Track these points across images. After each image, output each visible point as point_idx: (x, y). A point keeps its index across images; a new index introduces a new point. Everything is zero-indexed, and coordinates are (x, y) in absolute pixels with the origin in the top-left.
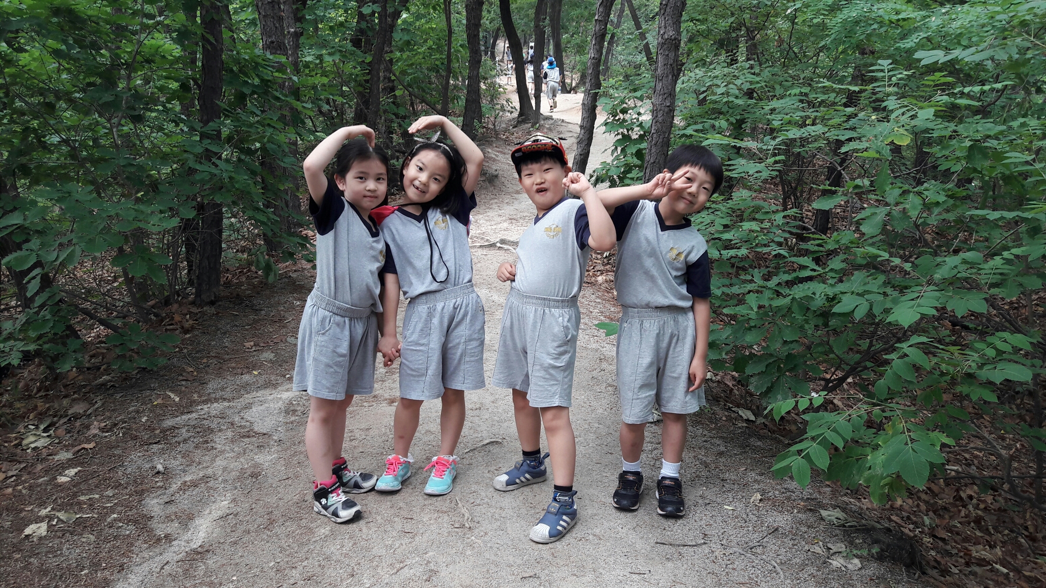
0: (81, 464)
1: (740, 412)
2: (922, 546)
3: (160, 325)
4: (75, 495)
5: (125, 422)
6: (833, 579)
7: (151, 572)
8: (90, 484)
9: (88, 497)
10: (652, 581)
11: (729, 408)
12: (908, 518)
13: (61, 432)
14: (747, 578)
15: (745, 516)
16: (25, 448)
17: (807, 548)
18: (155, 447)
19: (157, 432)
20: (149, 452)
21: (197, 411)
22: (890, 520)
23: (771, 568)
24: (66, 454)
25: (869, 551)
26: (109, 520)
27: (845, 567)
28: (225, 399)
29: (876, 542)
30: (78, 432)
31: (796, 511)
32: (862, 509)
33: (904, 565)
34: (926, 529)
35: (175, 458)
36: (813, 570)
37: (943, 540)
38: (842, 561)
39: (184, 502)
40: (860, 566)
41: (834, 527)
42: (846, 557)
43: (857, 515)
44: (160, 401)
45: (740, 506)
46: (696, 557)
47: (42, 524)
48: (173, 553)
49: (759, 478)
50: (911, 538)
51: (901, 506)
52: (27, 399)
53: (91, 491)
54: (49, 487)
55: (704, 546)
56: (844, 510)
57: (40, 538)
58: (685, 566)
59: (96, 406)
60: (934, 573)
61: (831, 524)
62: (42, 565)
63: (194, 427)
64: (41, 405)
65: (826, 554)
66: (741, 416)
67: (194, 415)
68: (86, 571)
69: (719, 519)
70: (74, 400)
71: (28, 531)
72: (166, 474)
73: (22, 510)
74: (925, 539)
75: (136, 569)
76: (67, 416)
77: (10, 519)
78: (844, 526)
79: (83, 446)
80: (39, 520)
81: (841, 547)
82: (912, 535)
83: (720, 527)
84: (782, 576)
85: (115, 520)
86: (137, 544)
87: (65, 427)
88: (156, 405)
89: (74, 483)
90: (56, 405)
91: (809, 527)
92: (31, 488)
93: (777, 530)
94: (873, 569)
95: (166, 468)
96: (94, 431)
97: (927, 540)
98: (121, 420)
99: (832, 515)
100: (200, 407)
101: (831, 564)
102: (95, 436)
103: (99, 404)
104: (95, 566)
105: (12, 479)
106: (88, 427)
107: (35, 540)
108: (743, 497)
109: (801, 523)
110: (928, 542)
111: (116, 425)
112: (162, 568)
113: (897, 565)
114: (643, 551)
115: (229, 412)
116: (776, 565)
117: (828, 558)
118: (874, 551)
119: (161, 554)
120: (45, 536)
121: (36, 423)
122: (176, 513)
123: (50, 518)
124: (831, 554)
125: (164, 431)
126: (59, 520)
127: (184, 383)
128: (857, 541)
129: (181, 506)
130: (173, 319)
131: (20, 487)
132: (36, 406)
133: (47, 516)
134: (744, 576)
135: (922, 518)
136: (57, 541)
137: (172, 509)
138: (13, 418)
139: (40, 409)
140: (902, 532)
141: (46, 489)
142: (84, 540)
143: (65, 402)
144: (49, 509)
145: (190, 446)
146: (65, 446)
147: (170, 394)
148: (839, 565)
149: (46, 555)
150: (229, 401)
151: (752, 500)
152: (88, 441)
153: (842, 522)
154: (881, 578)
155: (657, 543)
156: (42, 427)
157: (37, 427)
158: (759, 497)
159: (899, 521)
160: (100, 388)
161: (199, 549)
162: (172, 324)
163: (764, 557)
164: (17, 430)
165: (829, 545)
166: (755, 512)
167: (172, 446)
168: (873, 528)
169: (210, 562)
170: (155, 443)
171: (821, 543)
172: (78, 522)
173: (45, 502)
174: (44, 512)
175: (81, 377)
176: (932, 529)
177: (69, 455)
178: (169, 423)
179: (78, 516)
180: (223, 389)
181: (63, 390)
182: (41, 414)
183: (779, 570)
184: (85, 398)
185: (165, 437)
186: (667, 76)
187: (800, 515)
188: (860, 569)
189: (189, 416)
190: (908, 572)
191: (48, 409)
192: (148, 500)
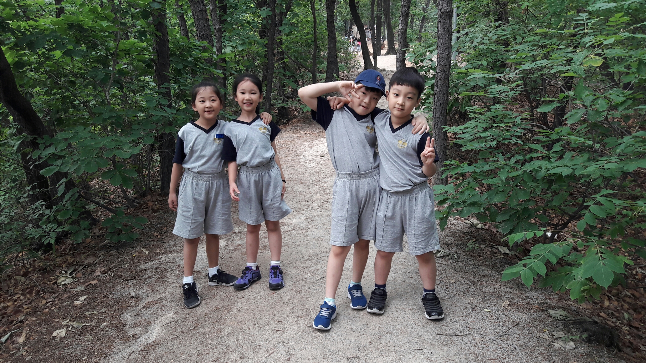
0: (88, 293)
1: (500, 249)
2: (621, 333)
3: (140, 209)
4: (83, 312)
5: (116, 267)
6: (555, 355)
7: (123, 358)
8: (92, 305)
9: (90, 313)
10: (433, 359)
11: (492, 246)
12: (612, 314)
13: (79, 274)
14: (496, 355)
15: (497, 316)
16: (59, 284)
17: (538, 335)
18: (131, 283)
19: (134, 272)
20: (128, 285)
21: (158, 259)
22: (599, 316)
23: (513, 349)
24: (80, 287)
25: (581, 336)
26: (101, 327)
27: (564, 347)
28: (175, 252)
29: (586, 330)
30: (89, 274)
31: (532, 311)
32: (579, 309)
33: (606, 346)
34: (625, 321)
35: (143, 288)
36: (541, 350)
37: (637, 328)
38: (562, 344)
39: (146, 315)
40: (574, 346)
41: (557, 321)
42: (565, 341)
43: (575, 313)
44: (137, 254)
45: (495, 309)
46: (463, 342)
47: (63, 330)
48: (137, 346)
49: (509, 290)
50: (613, 328)
51: (608, 306)
52: (64, 256)
53: (92, 309)
54: (69, 308)
55: (469, 336)
56: (565, 309)
57: (61, 338)
58: (455, 349)
59: (100, 258)
60: (628, 350)
61: (556, 319)
62: (61, 354)
63: (156, 269)
64: (70, 259)
65: (550, 339)
66: (500, 251)
67: (157, 262)
68: (86, 358)
69: (480, 318)
70: (88, 255)
71: (55, 334)
72: (137, 298)
73: (53, 322)
74: (623, 328)
75: (115, 356)
76: (84, 265)
77: (46, 327)
78: (565, 320)
79: (90, 282)
80: (61, 327)
81: (562, 334)
82: (613, 325)
83: (480, 323)
84: (520, 354)
85: (105, 326)
86: (116, 341)
87: (82, 271)
88: (135, 257)
89: (84, 305)
90: (78, 259)
91: (540, 321)
92: (59, 308)
93: (518, 324)
94: (583, 349)
95: (137, 295)
96: (98, 273)
97: (625, 328)
98: (113, 267)
99: (556, 313)
100: (160, 257)
101: (554, 345)
102: (98, 276)
103: (102, 257)
104: (91, 354)
105: (50, 304)
106: (94, 271)
107: (58, 339)
108: (497, 303)
109: (535, 319)
110: (626, 330)
111: (110, 269)
112: (130, 355)
113: (601, 346)
114: (428, 340)
115: (177, 259)
116: (516, 347)
117: (552, 342)
118: (583, 336)
119: (130, 347)
120: (64, 337)
121: (66, 270)
122: (140, 321)
123: (68, 326)
124: (555, 339)
125: (137, 272)
126: (73, 327)
127: (152, 243)
128: (573, 330)
129: (144, 317)
130: (148, 204)
131: (53, 308)
132: (67, 260)
133: (66, 325)
134: (494, 355)
135: (623, 314)
136: (71, 340)
137: (139, 319)
138: (54, 267)
139: (69, 261)
140: (607, 324)
141: (68, 309)
142: (86, 339)
143: (83, 257)
144: (68, 321)
145: (152, 280)
146: (80, 283)
147: (143, 249)
148: (560, 346)
149: (63, 348)
150: (178, 252)
151: (503, 305)
152: (94, 280)
153: (564, 318)
154: (589, 355)
155: (437, 334)
156: (69, 272)
157: (66, 272)
158: (508, 303)
159: (605, 316)
160: (103, 248)
161: (153, 343)
162: (147, 208)
163: (509, 342)
164: (56, 274)
165: (554, 333)
166: (505, 313)
167: (142, 281)
168: (585, 321)
169: (158, 351)
170: (132, 280)
171: (547, 332)
172: (84, 328)
173: (66, 317)
174: (65, 323)
175: (93, 242)
176: (629, 321)
177: (82, 288)
178: (141, 267)
179: (84, 325)
180: (175, 245)
181: (83, 250)
182: (69, 264)
183: (518, 350)
184: (95, 255)
185: (138, 276)
186: (445, 36)
187: (535, 314)
188: (574, 349)
189: (154, 262)
190: (609, 350)
191: (74, 261)
192: (124, 314)
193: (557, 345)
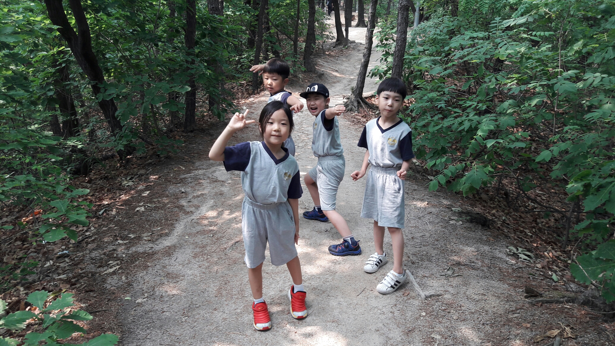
0: (149, 190)
1: (429, 177)
2: (494, 223)
4: (151, 199)
5: (164, 176)
6: (449, 227)
7: (188, 222)
8: (156, 196)
9: (157, 200)
11: (424, 175)
13: (137, 180)
15: (419, 209)
16: (123, 185)
17: (442, 218)
18: (179, 185)
19: (179, 179)
20: (177, 186)
21: (193, 173)
22: (484, 214)
24: (142, 187)
26: (167, 206)
27: (456, 224)
28: (204, 169)
29: (470, 216)
30: (145, 180)
31: (441, 208)
33: (481, 225)
35: (188, 188)
36: (442, 224)
38: (455, 222)
41: (455, 212)
42: (457, 221)
43: (468, 211)
44: (176, 169)
45: (418, 206)
47: (142, 208)
48: (195, 217)
49: (429, 198)
50: (490, 220)
53: (157, 198)
54: (140, 197)
56: (463, 209)
57: (143, 211)
60: (495, 230)
62: (147, 219)
63: (193, 178)
65: (448, 220)
67: (192, 174)
70: (139, 169)
71: (137, 210)
72: (186, 193)
73: (131, 204)
75: (182, 221)
76: (138, 174)
77: (128, 207)
79: (148, 184)
80: (140, 206)
81: (456, 218)
84: (429, 226)
85: (170, 206)
86: (180, 214)
87: (138, 178)
89: (149, 196)
90: (131, 171)
91: (445, 212)
92: (132, 198)
93: (431, 212)
94: (467, 225)
95: (185, 191)
96: (152, 179)
97: (499, 222)
98: (162, 176)
99: (456, 209)
100: (194, 171)
102: (152, 181)
103: (151, 170)
104: (167, 220)
105: (123, 196)
106: (148, 178)
107: (141, 212)
108: (421, 203)
112: (192, 221)
113: (478, 224)
115: (207, 173)
118: (468, 219)
119: (190, 217)
121: (125, 177)
122: (193, 205)
124: (451, 220)
125: (181, 179)
126: (148, 206)
127: (185, 163)
128: (463, 216)
129: (194, 203)
131: (127, 198)
132: (122, 172)
133: (143, 205)
136: (149, 213)
137: (191, 204)
138: (113, 177)
139: (124, 173)
140: (488, 218)
142: (160, 212)
143: (135, 170)
144: (142, 203)
145: (193, 184)
146: (141, 184)
147: (180, 166)
148: (453, 223)
149: (147, 216)
150: (206, 170)
151: (424, 204)
152: (151, 183)
153: (460, 211)
154: (469, 228)
156: (128, 178)
157: (126, 179)
158: (427, 203)
160: (149, 165)
161: (205, 216)
163: (423, 220)
164: (118, 180)
165: (451, 217)
166: (424, 208)
167: (186, 184)
169: (209, 219)
170: (179, 183)
171: (448, 217)
172: (156, 207)
173: (140, 201)
177: (144, 187)
178: (183, 176)
179: (155, 205)
180: (202, 165)
181: (132, 166)
184: (144, 169)
185: (182, 181)
187: (443, 209)
188: (461, 225)
189: (190, 174)
191: (128, 173)
192: (181, 201)
193: (451, 222)
